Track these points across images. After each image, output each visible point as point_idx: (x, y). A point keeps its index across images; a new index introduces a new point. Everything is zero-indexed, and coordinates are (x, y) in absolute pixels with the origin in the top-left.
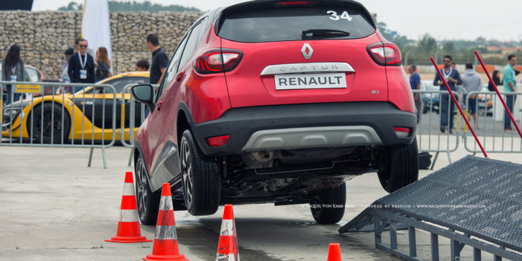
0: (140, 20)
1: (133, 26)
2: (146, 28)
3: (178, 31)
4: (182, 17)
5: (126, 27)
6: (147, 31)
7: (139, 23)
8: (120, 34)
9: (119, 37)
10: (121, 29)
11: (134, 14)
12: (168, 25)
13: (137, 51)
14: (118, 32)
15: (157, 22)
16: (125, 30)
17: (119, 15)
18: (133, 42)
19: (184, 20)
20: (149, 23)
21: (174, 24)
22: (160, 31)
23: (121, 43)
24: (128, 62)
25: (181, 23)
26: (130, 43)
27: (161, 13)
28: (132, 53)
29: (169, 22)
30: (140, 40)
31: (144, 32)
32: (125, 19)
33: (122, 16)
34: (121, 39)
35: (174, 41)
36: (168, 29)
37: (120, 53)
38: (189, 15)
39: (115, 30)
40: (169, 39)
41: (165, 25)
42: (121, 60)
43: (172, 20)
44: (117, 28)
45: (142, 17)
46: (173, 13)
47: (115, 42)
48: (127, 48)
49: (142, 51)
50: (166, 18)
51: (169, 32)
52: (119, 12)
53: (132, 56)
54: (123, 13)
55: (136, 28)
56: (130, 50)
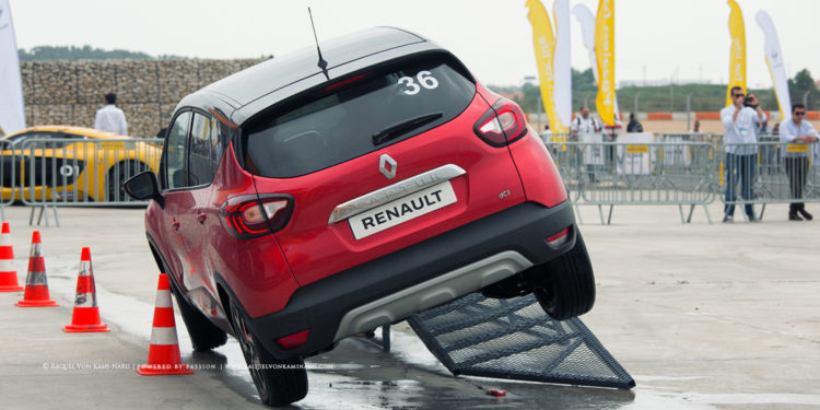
0: (58, 70)
1: (50, 77)
2: (65, 78)
3: (101, 81)
4: (105, 65)
5: (43, 77)
6: (66, 81)
7: (57, 74)
8: (36, 86)
9: (34, 89)
10: (37, 80)
11: (51, 63)
12: (89, 74)
13: (55, 103)
14: (34, 83)
15: (77, 71)
16: (41, 81)
17: (35, 64)
18: (50, 94)
19: (107, 69)
20: (68, 72)
21: (96, 73)
22: (80, 82)
23: (37, 96)
24: (45, 116)
25: (104, 72)
26: (47, 95)
27: (81, 62)
28: (50, 106)
29: (91, 71)
30: (59, 92)
31: (62, 82)
32: (41, 68)
33: (38, 65)
34: (38, 91)
35: (96, 92)
36: (89, 79)
37: (36, 106)
38: (112, 63)
39: (30, 81)
40: (90, 90)
41: (85, 75)
42: (37, 114)
43: (94, 69)
44: (33, 78)
45: (60, 67)
46: (95, 61)
47: (30, 95)
48: (44, 101)
49: (61, 103)
50: (87, 67)
51: (90, 83)
52: (34, 61)
53: (50, 109)
54: (39, 62)
55: (53, 78)
56: (47, 103)
